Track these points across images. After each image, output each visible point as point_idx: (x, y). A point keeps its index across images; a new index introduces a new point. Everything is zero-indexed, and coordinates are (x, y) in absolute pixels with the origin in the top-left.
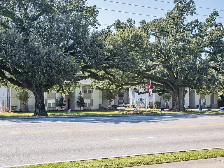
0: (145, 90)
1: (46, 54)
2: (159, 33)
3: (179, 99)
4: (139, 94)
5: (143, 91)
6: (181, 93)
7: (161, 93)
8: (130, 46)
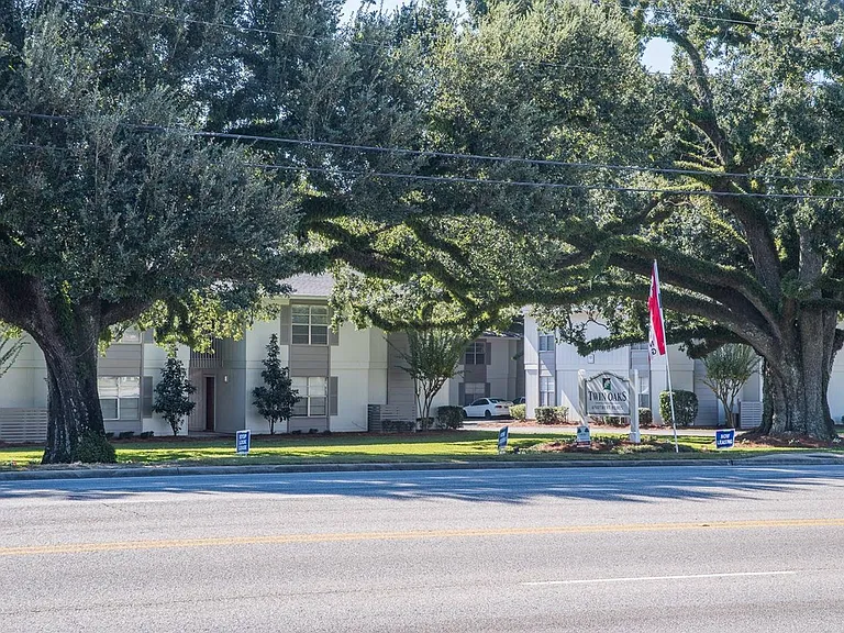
0: (616, 326)
1: (120, 135)
2: (697, 25)
3: (802, 379)
4: (584, 349)
5: (606, 334)
6: (814, 347)
7: (701, 344)
8: (554, 94)
